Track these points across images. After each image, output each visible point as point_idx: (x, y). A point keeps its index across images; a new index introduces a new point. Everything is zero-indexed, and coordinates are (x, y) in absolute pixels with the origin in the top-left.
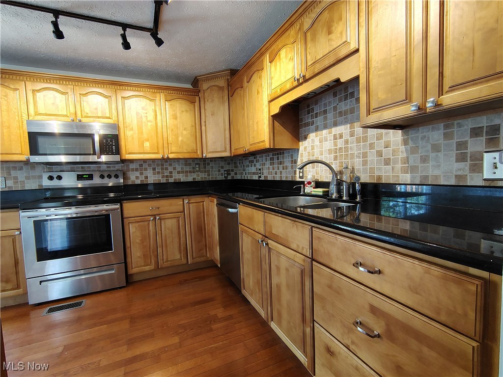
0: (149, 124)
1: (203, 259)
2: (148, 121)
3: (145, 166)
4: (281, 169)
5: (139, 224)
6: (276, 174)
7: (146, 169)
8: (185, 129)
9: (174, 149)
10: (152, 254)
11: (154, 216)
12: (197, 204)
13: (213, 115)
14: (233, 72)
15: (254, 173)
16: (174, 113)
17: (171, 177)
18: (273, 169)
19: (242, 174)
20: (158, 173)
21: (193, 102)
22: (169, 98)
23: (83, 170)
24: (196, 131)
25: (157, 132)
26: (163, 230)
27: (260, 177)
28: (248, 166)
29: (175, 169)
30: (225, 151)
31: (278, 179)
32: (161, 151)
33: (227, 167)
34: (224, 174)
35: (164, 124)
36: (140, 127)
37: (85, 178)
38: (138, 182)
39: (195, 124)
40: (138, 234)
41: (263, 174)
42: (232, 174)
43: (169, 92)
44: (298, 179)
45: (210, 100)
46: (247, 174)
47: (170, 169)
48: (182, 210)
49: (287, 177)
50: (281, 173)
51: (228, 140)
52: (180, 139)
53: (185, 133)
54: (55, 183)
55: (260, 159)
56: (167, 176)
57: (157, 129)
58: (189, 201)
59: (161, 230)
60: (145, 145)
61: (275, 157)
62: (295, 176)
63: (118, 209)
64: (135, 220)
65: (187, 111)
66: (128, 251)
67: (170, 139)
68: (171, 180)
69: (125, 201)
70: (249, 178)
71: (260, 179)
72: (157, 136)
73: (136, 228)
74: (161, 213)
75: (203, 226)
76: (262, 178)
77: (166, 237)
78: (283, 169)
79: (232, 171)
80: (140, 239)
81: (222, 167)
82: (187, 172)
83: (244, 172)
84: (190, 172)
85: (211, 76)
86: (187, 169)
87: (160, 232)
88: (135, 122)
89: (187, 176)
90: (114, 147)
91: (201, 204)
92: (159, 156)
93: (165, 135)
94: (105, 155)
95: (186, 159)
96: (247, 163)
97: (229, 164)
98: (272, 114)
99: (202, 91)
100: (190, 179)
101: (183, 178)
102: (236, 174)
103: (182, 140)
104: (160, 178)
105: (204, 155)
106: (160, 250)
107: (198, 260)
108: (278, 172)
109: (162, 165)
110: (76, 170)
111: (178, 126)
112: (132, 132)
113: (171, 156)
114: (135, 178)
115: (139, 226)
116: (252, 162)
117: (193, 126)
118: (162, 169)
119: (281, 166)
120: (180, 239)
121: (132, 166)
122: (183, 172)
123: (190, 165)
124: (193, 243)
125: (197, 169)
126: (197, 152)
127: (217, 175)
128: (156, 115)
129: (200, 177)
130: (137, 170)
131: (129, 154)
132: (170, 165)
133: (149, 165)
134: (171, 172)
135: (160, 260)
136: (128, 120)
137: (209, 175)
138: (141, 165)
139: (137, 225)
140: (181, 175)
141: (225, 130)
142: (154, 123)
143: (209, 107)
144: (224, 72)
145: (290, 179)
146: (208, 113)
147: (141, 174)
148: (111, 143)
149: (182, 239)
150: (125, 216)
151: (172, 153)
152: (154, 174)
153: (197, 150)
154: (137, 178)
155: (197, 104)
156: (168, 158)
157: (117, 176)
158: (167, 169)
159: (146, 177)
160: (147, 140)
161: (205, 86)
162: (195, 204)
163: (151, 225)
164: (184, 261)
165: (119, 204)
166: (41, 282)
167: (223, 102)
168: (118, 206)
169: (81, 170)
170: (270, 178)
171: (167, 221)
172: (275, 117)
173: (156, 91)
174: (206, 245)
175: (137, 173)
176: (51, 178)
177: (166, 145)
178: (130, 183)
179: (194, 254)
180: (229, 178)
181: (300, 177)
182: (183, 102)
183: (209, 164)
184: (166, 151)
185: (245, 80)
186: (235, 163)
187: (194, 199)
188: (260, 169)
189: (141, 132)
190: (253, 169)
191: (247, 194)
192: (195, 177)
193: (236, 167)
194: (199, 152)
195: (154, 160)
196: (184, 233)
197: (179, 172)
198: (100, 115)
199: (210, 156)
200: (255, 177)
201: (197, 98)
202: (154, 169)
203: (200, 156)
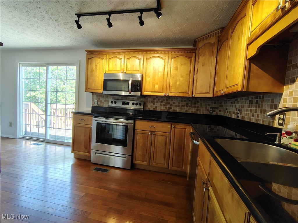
0: (160, 73)
1: (179, 169)
2: (159, 72)
3: (157, 100)
4: (258, 112)
5: (143, 135)
6: (253, 116)
7: (157, 102)
8: (182, 77)
9: (173, 90)
10: (147, 155)
11: (152, 132)
12: (180, 129)
13: (203, 65)
14: (223, 29)
15: (234, 113)
16: (176, 66)
17: (171, 108)
18: (251, 111)
19: (225, 112)
20: (164, 105)
21: (190, 58)
22: (174, 56)
23: (126, 99)
24: (190, 78)
25: (163, 79)
26: (156, 142)
27: (238, 117)
28: (230, 106)
29: (174, 103)
30: (209, 93)
31: (254, 121)
32: (164, 91)
33: (213, 106)
34: (210, 110)
35: (169, 73)
36: (154, 75)
37: (126, 104)
38: (152, 109)
39: (190, 73)
40: (141, 141)
41: (241, 115)
42: (217, 111)
43: (175, 52)
44: (276, 125)
45: (203, 55)
46: (229, 112)
47: (171, 103)
48: (169, 131)
49: (263, 121)
50: (258, 116)
51: (212, 84)
52: (178, 83)
53: (182, 79)
54: (114, 105)
55: (240, 101)
56: (169, 108)
57: (164, 77)
58: (175, 126)
59: (155, 142)
60: (155, 87)
61: (254, 100)
62: (273, 122)
63: (132, 123)
64: (141, 132)
65: (185, 64)
66: (135, 150)
67: (171, 83)
68: (171, 110)
69: (137, 120)
70: (229, 116)
71: (238, 118)
72: (163, 81)
73: (141, 137)
74: (156, 131)
75: (183, 146)
76: (240, 118)
77: (157, 147)
78: (261, 113)
79: (217, 108)
80: (142, 144)
81: (209, 105)
82: (182, 106)
83: (227, 111)
84: (184, 106)
85: (206, 36)
86: (183, 104)
87: (154, 142)
88: (152, 73)
89: (181, 109)
90: (138, 87)
91: (184, 130)
92: (163, 94)
93: (168, 81)
94: (134, 92)
95: (182, 98)
96: (229, 103)
97: (215, 103)
98: (249, 57)
99: (198, 49)
100: (183, 111)
101: (179, 110)
102: (220, 111)
103: (179, 84)
104: (165, 108)
105: (193, 95)
106: (152, 154)
107: (176, 169)
108: (256, 115)
109: (167, 100)
110: (123, 99)
111: (178, 74)
112: (149, 78)
113: (170, 95)
114: (150, 107)
115: (142, 136)
116: (233, 103)
117: (188, 74)
118: (166, 103)
119: (259, 110)
120: (165, 150)
121: (150, 99)
122: (179, 106)
123: (185, 101)
124: (174, 156)
125: (190, 105)
126: (188, 93)
127: (203, 110)
128: (164, 68)
129: (191, 110)
130: (152, 102)
131: (146, 92)
132: (172, 100)
133: (159, 100)
134: (171, 105)
135: (152, 160)
136: (148, 72)
137: (197, 110)
138: (154, 99)
139: (141, 135)
140: (178, 107)
141: (211, 77)
142: (163, 73)
143: (201, 59)
144: (216, 31)
145: (267, 123)
146: (200, 64)
147: (154, 104)
148: (137, 86)
149: (167, 151)
150: (136, 128)
151: (171, 92)
152: (161, 105)
153: (189, 91)
154: (151, 106)
155: (193, 59)
156: (168, 96)
157: (140, 105)
158: (169, 103)
159: (156, 107)
160: (157, 84)
161: (200, 45)
162: (179, 129)
163: (149, 137)
164: (166, 166)
165: (133, 121)
166: (96, 153)
167: (212, 55)
168: (132, 122)
169: (125, 99)
170: (247, 119)
171: (159, 137)
172: (252, 60)
173: (167, 52)
174: (183, 160)
175: (152, 104)
176: (112, 102)
177: (168, 87)
178: (147, 109)
179: (174, 164)
180: (214, 113)
181: (279, 124)
182: (183, 58)
183: (198, 102)
184: (168, 91)
185: (230, 32)
186: (221, 103)
187: (179, 126)
188: (239, 110)
189: (154, 79)
190: (233, 109)
191: (226, 129)
192: (187, 110)
193: (221, 106)
194: (190, 93)
195: (162, 97)
196: (169, 147)
197: (176, 106)
198: (134, 69)
199: (197, 96)
200: (234, 116)
201: (194, 55)
202: (162, 102)
203: (190, 96)
